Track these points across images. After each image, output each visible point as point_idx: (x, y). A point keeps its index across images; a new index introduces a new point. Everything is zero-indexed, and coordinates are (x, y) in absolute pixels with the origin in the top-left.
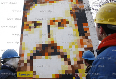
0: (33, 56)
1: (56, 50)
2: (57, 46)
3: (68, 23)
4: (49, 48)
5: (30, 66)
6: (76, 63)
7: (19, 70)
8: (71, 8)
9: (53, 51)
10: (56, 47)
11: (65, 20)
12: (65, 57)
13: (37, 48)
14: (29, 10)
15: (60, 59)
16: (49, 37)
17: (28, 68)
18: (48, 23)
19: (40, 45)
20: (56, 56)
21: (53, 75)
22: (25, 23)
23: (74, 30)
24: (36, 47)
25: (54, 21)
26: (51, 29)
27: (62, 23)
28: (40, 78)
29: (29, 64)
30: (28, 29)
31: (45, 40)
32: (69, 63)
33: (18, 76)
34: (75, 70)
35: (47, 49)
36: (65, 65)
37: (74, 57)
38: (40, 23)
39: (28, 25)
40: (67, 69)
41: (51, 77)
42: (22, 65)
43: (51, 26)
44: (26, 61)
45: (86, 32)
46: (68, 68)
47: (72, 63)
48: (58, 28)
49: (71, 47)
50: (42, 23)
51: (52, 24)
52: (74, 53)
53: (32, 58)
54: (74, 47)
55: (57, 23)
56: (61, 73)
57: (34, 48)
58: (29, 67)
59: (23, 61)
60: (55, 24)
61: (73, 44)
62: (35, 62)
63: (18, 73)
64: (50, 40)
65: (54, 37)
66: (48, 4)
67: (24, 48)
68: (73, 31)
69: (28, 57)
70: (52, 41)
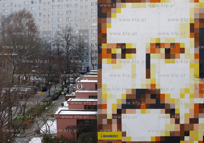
0: (121, 108)
1: (158, 100)
2: (161, 93)
3: (182, 51)
4: (148, 96)
5: (118, 123)
6: (188, 122)
8: (193, 17)
9: (154, 101)
10: (159, 95)
11: (178, 44)
12: (171, 112)
13: (127, 95)
14: (110, 17)
15: (165, 115)
16: (148, 76)
17: (114, 126)
18: (147, 49)
19: (132, 90)
20: (159, 110)
21: (152, 138)
24: (125, 93)
25: (158, 45)
26: (152, 61)
27: (172, 52)
28: (132, 141)
29: (115, 121)
30: (110, 60)
31: (142, 83)
32: (177, 121)
33: (99, 138)
34: (185, 132)
35: (145, 97)
36: (171, 123)
37: (185, 112)
38: (133, 47)
39: (109, 51)
41: (150, 140)
42: (105, 122)
43: (152, 55)
44: (109, 117)
46: (175, 128)
47: (182, 122)
48: (164, 60)
49: (182, 96)
50: (135, 49)
51: (155, 53)
52: (186, 106)
53: (119, 112)
54: (187, 96)
55: (163, 50)
56: (164, 135)
57: (123, 95)
58: (116, 125)
59: (105, 116)
60: (159, 52)
61: (187, 91)
63: (99, 134)
64: (149, 81)
65: (157, 77)
66: (147, 4)
67: (106, 95)
68: (190, 68)
69: (113, 110)
70: (153, 85)
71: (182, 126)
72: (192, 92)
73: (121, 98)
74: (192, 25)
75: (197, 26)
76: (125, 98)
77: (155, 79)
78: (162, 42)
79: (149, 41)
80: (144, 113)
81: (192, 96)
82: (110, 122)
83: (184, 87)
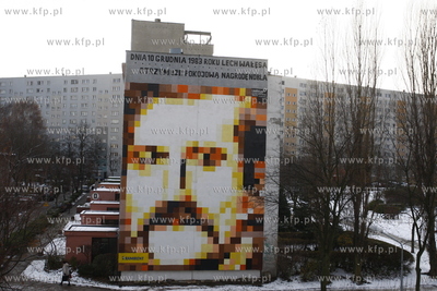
0: (148, 224)
1: (194, 215)
2: (197, 207)
3: (224, 157)
4: (182, 209)
5: (143, 243)
6: (229, 242)
7: (123, 251)
8: (238, 119)
10: (195, 208)
11: (220, 149)
12: (209, 230)
13: (157, 209)
14: (139, 113)
15: (201, 233)
16: (183, 185)
18: (182, 154)
19: (163, 202)
21: (185, 260)
22: (130, 148)
23: (234, 175)
24: (154, 206)
25: (196, 150)
26: (187, 167)
27: (212, 157)
28: (161, 264)
29: (141, 239)
30: (138, 164)
31: (175, 193)
32: (216, 241)
33: (120, 261)
34: (225, 254)
36: (208, 243)
37: (225, 229)
38: (165, 151)
39: (136, 154)
40: (211, 251)
42: (128, 241)
43: (188, 160)
44: (134, 235)
45: (257, 181)
46: (212, 249)
47: (222, 241)
48: (202, 167)
49: (223, 211)
50: (168, 153)
51: (191, 158)
52: (227, 222)
53: (146, 229)
54: (228, 210)
55: (201, 156)
56: (199, 257)
57: (151, 208)
58: (142, 245)
59: (129, 233)
60: (197, 158)
61: (228, 204)
62: (154, 236)
63: (120, 255)
64: (183, 193)
65: (193, 187)
66: (185, 100)
67: (131, 207)
68: (233, 177)
69: (139, 226)
70: (189, 197)
71: (222, 246)
72: (234, 205)
73: (148, 211)
74: (236, 128)
75: (242, 129)
76: (154, 212)
77: (190, 190)
78: (200, 145)
79: (185, 145)
80: (177, 230)
81: (234, 211)
82: (134, 241)
83: (225, 200)
